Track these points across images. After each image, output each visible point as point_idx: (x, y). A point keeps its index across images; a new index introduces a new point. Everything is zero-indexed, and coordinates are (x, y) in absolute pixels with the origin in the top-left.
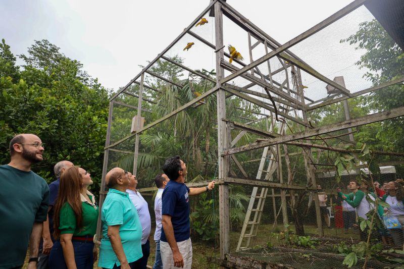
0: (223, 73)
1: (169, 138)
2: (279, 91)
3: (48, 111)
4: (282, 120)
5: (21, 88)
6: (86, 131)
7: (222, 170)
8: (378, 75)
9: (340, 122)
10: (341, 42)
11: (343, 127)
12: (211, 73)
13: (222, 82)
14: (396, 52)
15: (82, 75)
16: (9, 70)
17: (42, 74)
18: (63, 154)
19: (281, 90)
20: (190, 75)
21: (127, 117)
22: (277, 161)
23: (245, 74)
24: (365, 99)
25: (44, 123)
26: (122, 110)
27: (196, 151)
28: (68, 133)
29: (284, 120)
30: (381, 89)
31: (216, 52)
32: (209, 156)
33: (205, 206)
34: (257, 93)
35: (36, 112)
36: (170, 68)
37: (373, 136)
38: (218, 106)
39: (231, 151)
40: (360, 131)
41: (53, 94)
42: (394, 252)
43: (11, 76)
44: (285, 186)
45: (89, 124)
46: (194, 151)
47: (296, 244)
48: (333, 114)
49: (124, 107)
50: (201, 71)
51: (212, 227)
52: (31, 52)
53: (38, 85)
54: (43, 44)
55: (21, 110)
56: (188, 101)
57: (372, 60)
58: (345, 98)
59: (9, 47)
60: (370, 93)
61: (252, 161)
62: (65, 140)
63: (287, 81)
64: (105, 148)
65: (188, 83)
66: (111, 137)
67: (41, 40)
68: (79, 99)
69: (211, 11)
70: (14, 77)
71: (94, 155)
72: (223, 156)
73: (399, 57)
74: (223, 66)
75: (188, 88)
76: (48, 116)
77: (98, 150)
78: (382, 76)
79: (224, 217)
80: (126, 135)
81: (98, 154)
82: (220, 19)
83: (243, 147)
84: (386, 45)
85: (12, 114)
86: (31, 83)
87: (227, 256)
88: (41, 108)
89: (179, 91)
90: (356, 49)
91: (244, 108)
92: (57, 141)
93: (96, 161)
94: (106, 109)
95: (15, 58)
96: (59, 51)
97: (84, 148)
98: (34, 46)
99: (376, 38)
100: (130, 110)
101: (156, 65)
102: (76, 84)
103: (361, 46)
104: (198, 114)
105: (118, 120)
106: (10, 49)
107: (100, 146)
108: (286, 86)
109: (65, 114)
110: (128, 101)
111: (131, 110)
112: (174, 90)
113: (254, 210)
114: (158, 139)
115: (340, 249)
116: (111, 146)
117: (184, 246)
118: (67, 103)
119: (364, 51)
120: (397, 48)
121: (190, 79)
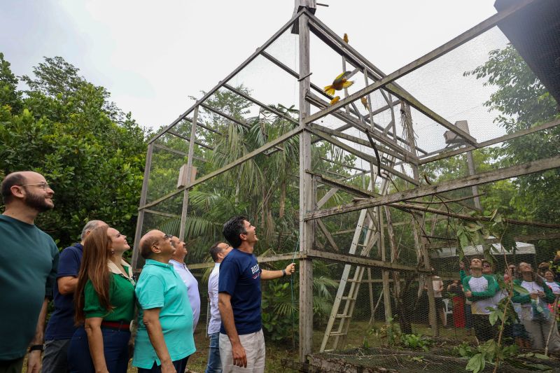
0: (308, 109)
1: (229, 197)
2: (383, 137)
3: (61, 154)
4: (385, 176)
5: (25, 121)
6: (113, 185)
7: (305, 239)
8: (513, 120)
9: (465, 177)
10: (464, 75)
11: (469, 183)
12: (291, 110)
13: (307, 122)
14: (537, 91)
15: (108, 108)
16: (7, 96)
17: (55, 104)
18: (79, 215)
19: (385, 136)
20: (261, 112)
21: (170, 166)
22: (378, 230)
23: (337, 111)
24: (496, 151)
25: (55, 170)
26: (163, 157)
27: (266, 215)
28: (87, 187)
29: (388, 176)
30: (517, 139)
31: (300, 81)
32: (284, 223)
33: (277, 291)
34: (354, 138)
35: (44, 155)
36: (232, 102)
37: (506, 202)
38: (301, 153)
39: (318, 214)
40: (489, 195)
41: (69, 131)
42: (533, 356)
43: (10, 104)
44: (388, 265)
45: (117, 174)
46: (263, 216)
47: (402, 344)
48: (453, 172)
49: (167, 152)
50: (277, 107)
51: (286, 321)
52: (38, 73)
53: (47, 118)
54: (56, 62)
55: (22, 152)
56: (258, 147)
57: (506, 100)
58: (470, 149)
59: (9, 65)
60: (502, 143)
61: (342, 232)
62: (83, 196)
63: (393, 124)
64: (139, 209)
65: (258, 122)
66: (149, 194)
67: (53, 57)
68: (103, 139)
69: (294, 26)
70: (14, 107)
71: (123, 217)
72: (306, 221)
73: (541, 97)
74: (309, 99)
75: (258, 129)
76: (61, 162)
77: (129, 211)
78: (518, 122)
79: (306, 304)
80: (169, 192)
81: (128, 217)
82: (306, 38)
83: (335, 208)
84: (523, 81)
85: (10, 157)
86: (38, 115)
87: (308, 358)
88: (52, 151)
89: (245, 133)
90: (485, 84)
91: (334, 160)
92: (71, 197)
93: (126, 226)
94: (142, 155)
95: (17, 80)
96: (77, 73)
97: (109, 208)
98: (41, 65)
99: (511, 71)
100: (174, 158)
101: (213, 98)
102: (101, 119)
103: (491, 81)
104: (270, 164)
105: (159, 171)
106: (11, 68)
107: (132, 206)
108: (391, 130)
109: (84, 160)
110: (172, 145)
111: (177, 157)
112: (239, 131)
113: (345, 298)
114: (215, 197)
115: (462, 352)
116: (149, 205)
117: (251, 341)
118: (88, 144)
119: (496, 89)
120: (538, 86)
121: (262, 116)
